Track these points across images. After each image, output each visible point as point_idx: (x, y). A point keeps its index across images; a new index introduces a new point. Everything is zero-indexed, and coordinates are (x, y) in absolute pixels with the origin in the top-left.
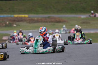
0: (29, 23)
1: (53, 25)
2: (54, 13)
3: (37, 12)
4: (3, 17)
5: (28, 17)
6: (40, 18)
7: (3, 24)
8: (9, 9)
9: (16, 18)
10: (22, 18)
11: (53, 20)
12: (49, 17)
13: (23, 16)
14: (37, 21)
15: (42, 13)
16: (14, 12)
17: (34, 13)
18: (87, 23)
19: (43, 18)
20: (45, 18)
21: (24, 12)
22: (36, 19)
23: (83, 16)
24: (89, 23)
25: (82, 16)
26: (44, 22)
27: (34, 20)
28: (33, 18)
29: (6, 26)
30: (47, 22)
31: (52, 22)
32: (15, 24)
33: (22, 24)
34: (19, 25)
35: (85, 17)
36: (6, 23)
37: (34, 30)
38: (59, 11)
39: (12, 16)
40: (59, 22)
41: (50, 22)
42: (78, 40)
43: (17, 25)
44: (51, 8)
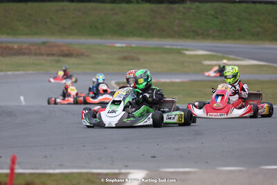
1: (58, 61)
2: (53, 34)
3: (14, 32)
6: (25, 46)
11: (55, 50)
12: (44, 43)
14: (20, 52)
15: (26, 34)
17: (8, 34)
18: (133, 59)
19: (32, 44)
22: (16, 46)
23: (120, 44)
24: (138, 59)
25: (117, 43)
26: (36, 54)
27: (12, 49)
28: (10, 45)
30: (41, 54)
31: (53, 55)
35: (124, 45)
37: (16, 73)
38: (64, 31)
40: (69, 55)
41: (48, 55)
44: (46, 22)
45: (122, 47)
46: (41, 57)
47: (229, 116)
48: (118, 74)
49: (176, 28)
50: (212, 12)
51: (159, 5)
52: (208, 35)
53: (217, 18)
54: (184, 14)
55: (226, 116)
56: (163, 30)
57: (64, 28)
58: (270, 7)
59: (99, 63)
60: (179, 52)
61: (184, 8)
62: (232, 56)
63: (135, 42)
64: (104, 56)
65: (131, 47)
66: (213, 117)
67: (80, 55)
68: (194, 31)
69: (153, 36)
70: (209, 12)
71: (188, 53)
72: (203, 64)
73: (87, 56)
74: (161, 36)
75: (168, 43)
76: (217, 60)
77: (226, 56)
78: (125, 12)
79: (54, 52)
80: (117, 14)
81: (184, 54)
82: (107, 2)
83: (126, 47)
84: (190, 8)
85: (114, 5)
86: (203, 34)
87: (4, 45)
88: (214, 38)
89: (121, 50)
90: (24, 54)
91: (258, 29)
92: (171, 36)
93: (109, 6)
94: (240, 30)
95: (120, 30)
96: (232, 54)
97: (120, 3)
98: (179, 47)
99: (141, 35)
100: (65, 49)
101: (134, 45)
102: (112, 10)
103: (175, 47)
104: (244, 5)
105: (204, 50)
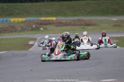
0: (57, 26)
1: (83, 28)
2: (83, 15)
3: (65, 15)
4: (29, 20)
5: (56, 20)
6: (69, 21)
7: (29, 28)
8: (36, 11)
9: (43, 21)
10: (49, 21)
12: (78, 20)
13: (51, 19)
14: (66, 24)
16: (41, 15)
17: (62, 16)
19: (72, 21)
20: (74, 20)
21: (51, 15)
22: (64, 22)
23: (115, 19)
24: (122, 26)
26: (73, 25)
27: (62, 23)
28: (61, 21)
29: (33, 29)
30: (76, 25)
31: (82, 25)
32: (42, 28)
33: (49, 27)
34: (46, 29)
35: (117, 19)
36: (32, 27)
39: (39, 19)
40: (89, 25)
41: (79, 25)
42: (57, 55)
43: (45, 29)
44: (80, 10)
46: (76, 27)
57: (89, 12)
65: (120, 20)
67: (94, 25)
73: (98, 25)
78: (118, 4)
79: (82, 24)
80: (114, 5)
83: (118, 20)
85: (113, 1)
87: (58, 22)
90: (68, 25)
93: (110, 1)
95: (116, 13)
101: (121, 19)
102: (112, 3)
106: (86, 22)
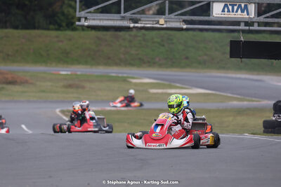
1: (3, 88)
18: (78, 87)
23: (64, 72)
24: (83, 87)
25: (62, 71)
35: (69, 73)
38: (8, 58)
40: (13, 82)
45: (67, 75)
47: (168, 147)
48: (63, 102)
49: (122, 56)
50: (159, 40)
51: (105, 33)
52: (154, 63)
53: (163, 46)
54: (130, 41)
55: (165, 147)
56: (109, 58)
57: (8, 55)
58: (217, 35)
59: (44, 91)
60: (125, 80)
61: (130, 35)
62: (178, 85)
63: (80, 70)
64: (49, 84)
65: (76, 75)
66: (152, 147)
67: (24, 82)
68: (140, 59)
69: (98, 64)
70: (156, 40)
71: (134, 81)
72: (149, 92)
73: (32, 84)
74: (107, 64)
75: (114, 71)
76: (163, 88)
77: (173, 84)
78: (70, 40)
80: (62, 41)
81: (131, 82)
82: (52, 30)
83: (71, 75)
84: (136, 36)
85: (59, 32)
86: (149, 62)
88: (161, 66)
89: (65, 78)
91: (205, 58)
92: (117, 64)
93: (53, 33)
94: (187, 58)
95: (65, 58)
96: (179, 83)
97: (65, 30)
98: (125, 75)
99: (86, 63)
100: (9, 76)
101: (79, 73)
102: (57, 37)
103: (120, 75)
104: (191, 33)
105: (150, 78)
106: (6, 76)
